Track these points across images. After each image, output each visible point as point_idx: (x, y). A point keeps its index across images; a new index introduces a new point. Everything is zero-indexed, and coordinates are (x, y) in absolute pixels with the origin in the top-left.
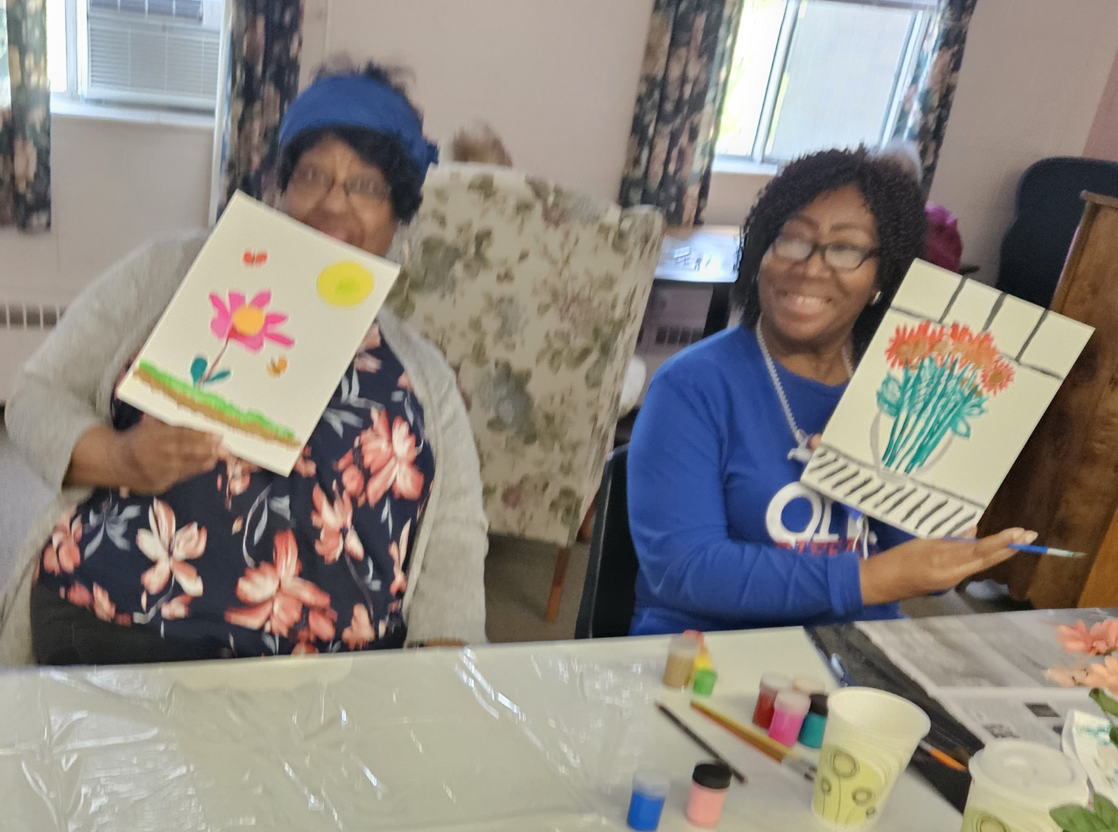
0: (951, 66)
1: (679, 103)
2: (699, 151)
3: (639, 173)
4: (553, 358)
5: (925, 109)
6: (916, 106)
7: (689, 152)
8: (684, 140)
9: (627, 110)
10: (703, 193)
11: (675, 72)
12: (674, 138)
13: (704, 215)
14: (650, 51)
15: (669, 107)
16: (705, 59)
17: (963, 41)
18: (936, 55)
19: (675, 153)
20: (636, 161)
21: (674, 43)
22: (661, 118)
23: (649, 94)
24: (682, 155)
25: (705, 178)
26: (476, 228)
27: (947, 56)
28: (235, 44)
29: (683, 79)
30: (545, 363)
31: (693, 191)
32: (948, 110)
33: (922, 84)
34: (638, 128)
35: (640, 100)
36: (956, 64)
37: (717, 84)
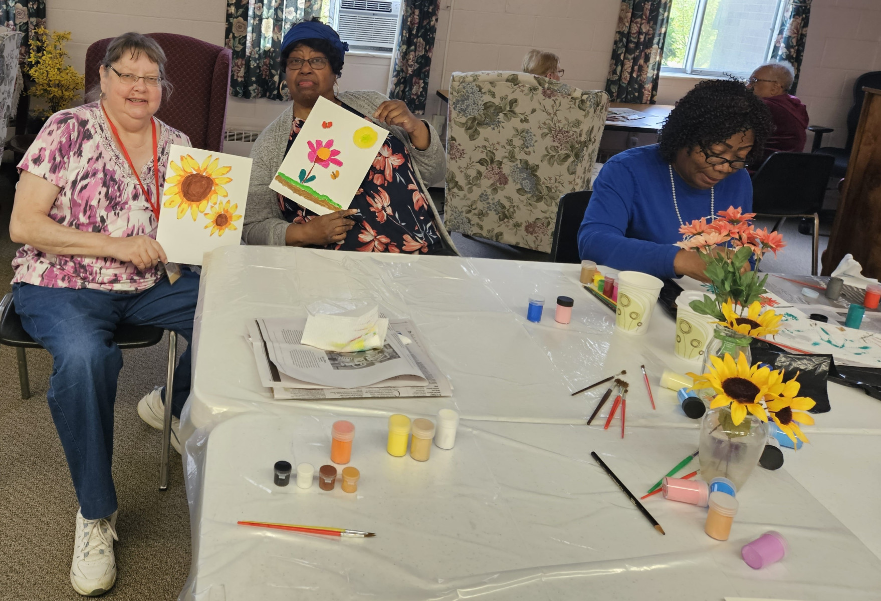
0: (802, 25)
1: (638, 44)
2: (651, 66)
3: (616, 77)
4: (550, 159)
5: (788, 47)
6: (782, 45)
7: (645, 68)
8: (641, 62)
9: (609, 47)
10: (655, 87)
11: (635, 29)
12: (635, 60)
13: (655, 98)
14: (621, 20)
15: (632, 45)
16: (652, 23)
17: (809, 12)
18: (792, 19)
19: (636, 68)
20: (614, 72)
21: (634, 16)
22: (628, 51)
23: (621, 40)
24: (641, 69)
25: (655, 81)
26: (510, 98)
27: (799, 20)
28: (404, 21)
29: (640, 33)
30: (546, 162)
31: (649, 86)
32: (803, 47)
33: (786, 33)
34: (615, 56)
35: (616, 43)
36: (806, 23)
37: (660, 34)
